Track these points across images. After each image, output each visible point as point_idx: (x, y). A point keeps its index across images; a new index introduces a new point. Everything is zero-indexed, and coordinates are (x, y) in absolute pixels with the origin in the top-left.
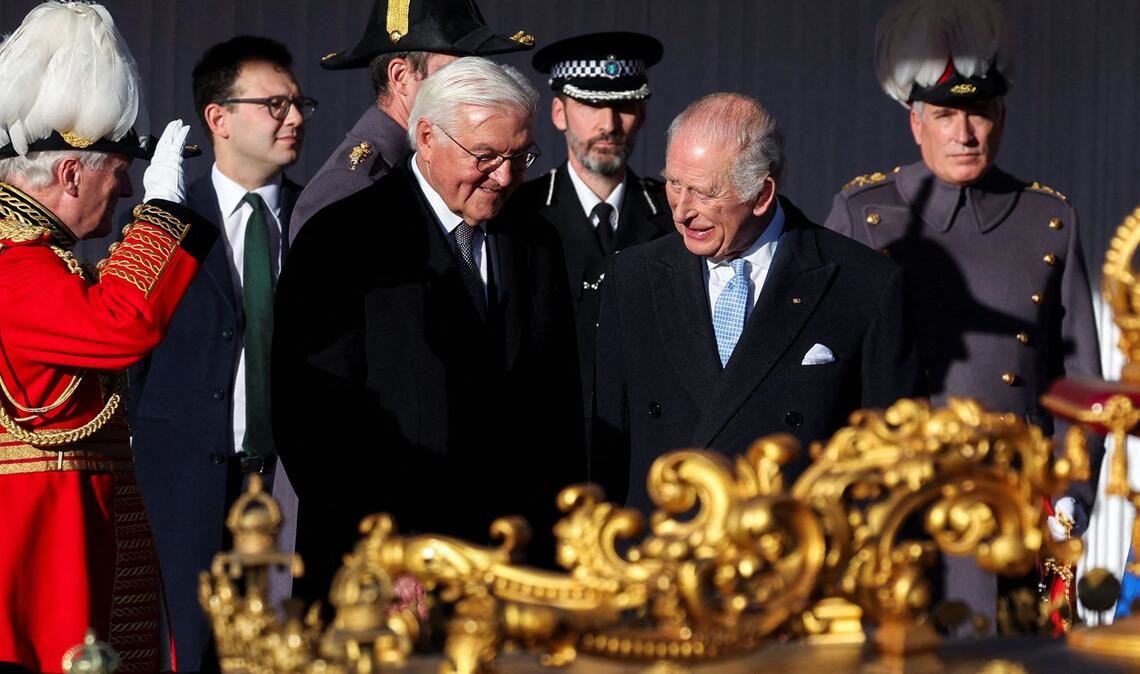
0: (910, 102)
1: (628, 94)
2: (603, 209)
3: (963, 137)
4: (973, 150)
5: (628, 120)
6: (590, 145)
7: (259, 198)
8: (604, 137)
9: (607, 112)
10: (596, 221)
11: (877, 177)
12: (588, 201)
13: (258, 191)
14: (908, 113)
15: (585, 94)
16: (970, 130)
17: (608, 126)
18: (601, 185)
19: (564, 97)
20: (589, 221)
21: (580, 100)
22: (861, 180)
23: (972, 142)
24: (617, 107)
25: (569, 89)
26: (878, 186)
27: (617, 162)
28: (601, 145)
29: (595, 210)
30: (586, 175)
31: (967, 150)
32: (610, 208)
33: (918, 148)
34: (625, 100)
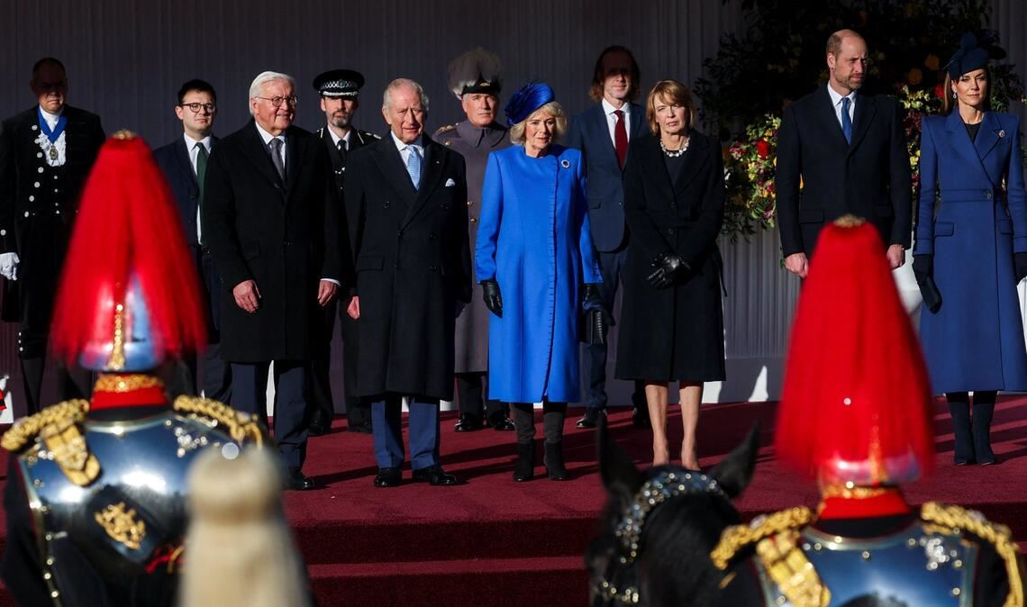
0: (462, 96)
1: (348, 94)
2: (342, 142)
3: (484, 106)
4: (489, 112)
5: (349, 104)
6: (334, 114)
7: (202, 144)
8: (338, 111)
9: (340, 100)
10: (339, 147)
11: (449, 127)
12: (336, 139)
13: (202, 141)
14: (460, 102)
15: (331, 94)
16: (487, 103)
17: (340, 107)
18: (340, 131)
19: (324, 97)
20: (336, 147)
21: (329, 96)
22: (443, 128)
23: (488, 108)
24: (344, 98)
25: (326, 93)
26: (450, 130)
27: (345, 122)
28: (338, 114)
29: (339, 142)
30: (334, 128)
31: (486, 111)
32: (344, 142)
33: (466, 114)
34: (346, 96)
